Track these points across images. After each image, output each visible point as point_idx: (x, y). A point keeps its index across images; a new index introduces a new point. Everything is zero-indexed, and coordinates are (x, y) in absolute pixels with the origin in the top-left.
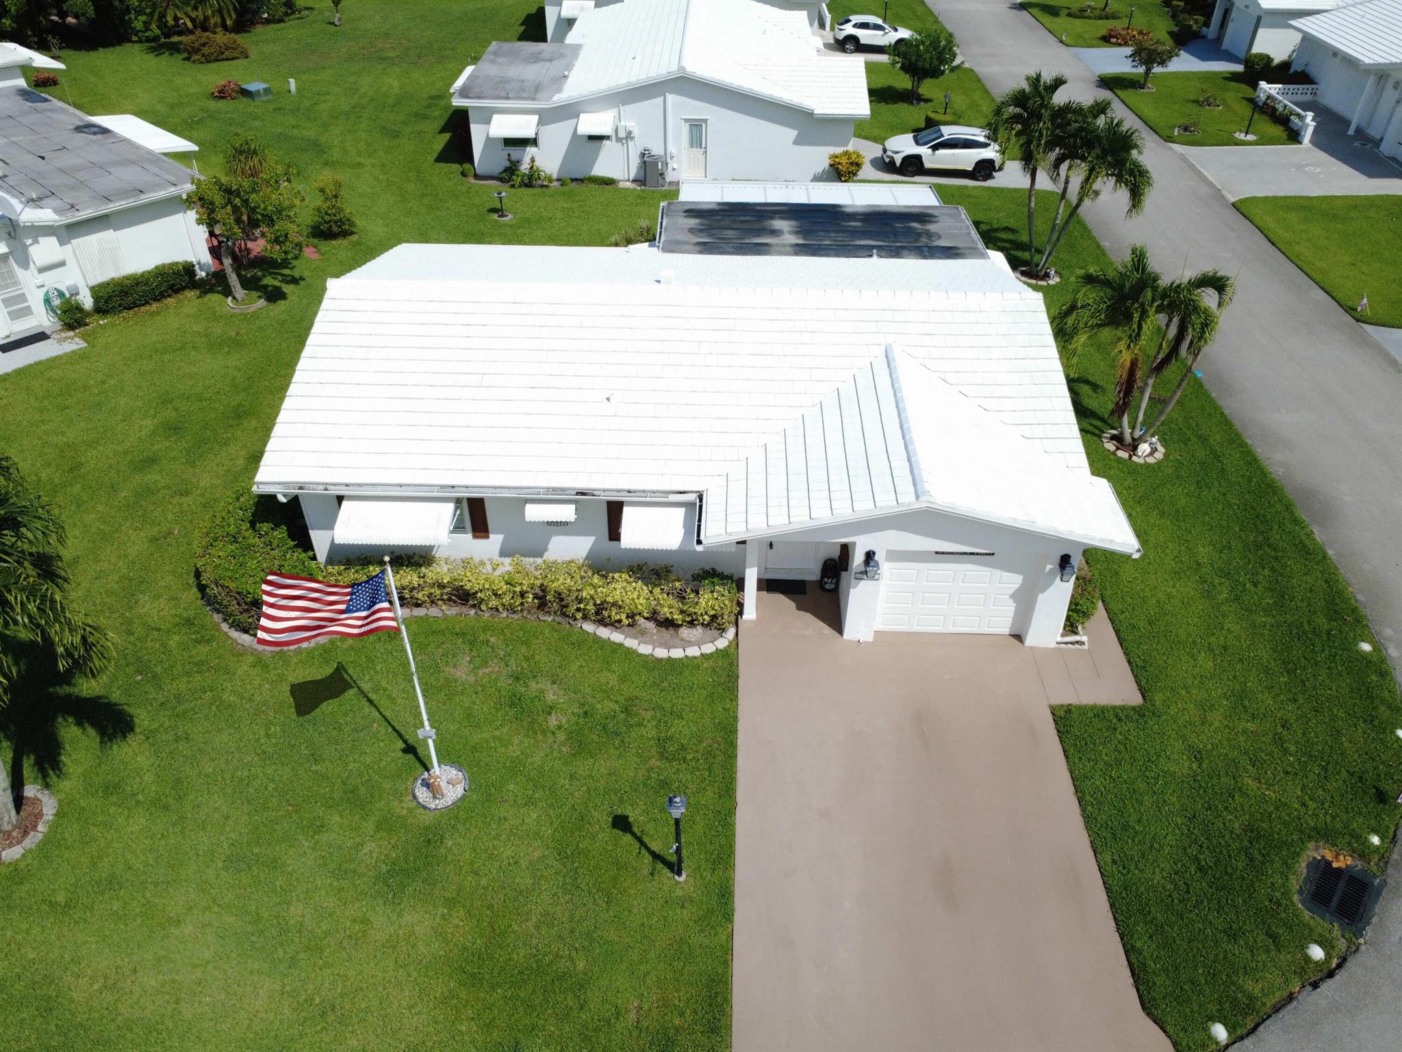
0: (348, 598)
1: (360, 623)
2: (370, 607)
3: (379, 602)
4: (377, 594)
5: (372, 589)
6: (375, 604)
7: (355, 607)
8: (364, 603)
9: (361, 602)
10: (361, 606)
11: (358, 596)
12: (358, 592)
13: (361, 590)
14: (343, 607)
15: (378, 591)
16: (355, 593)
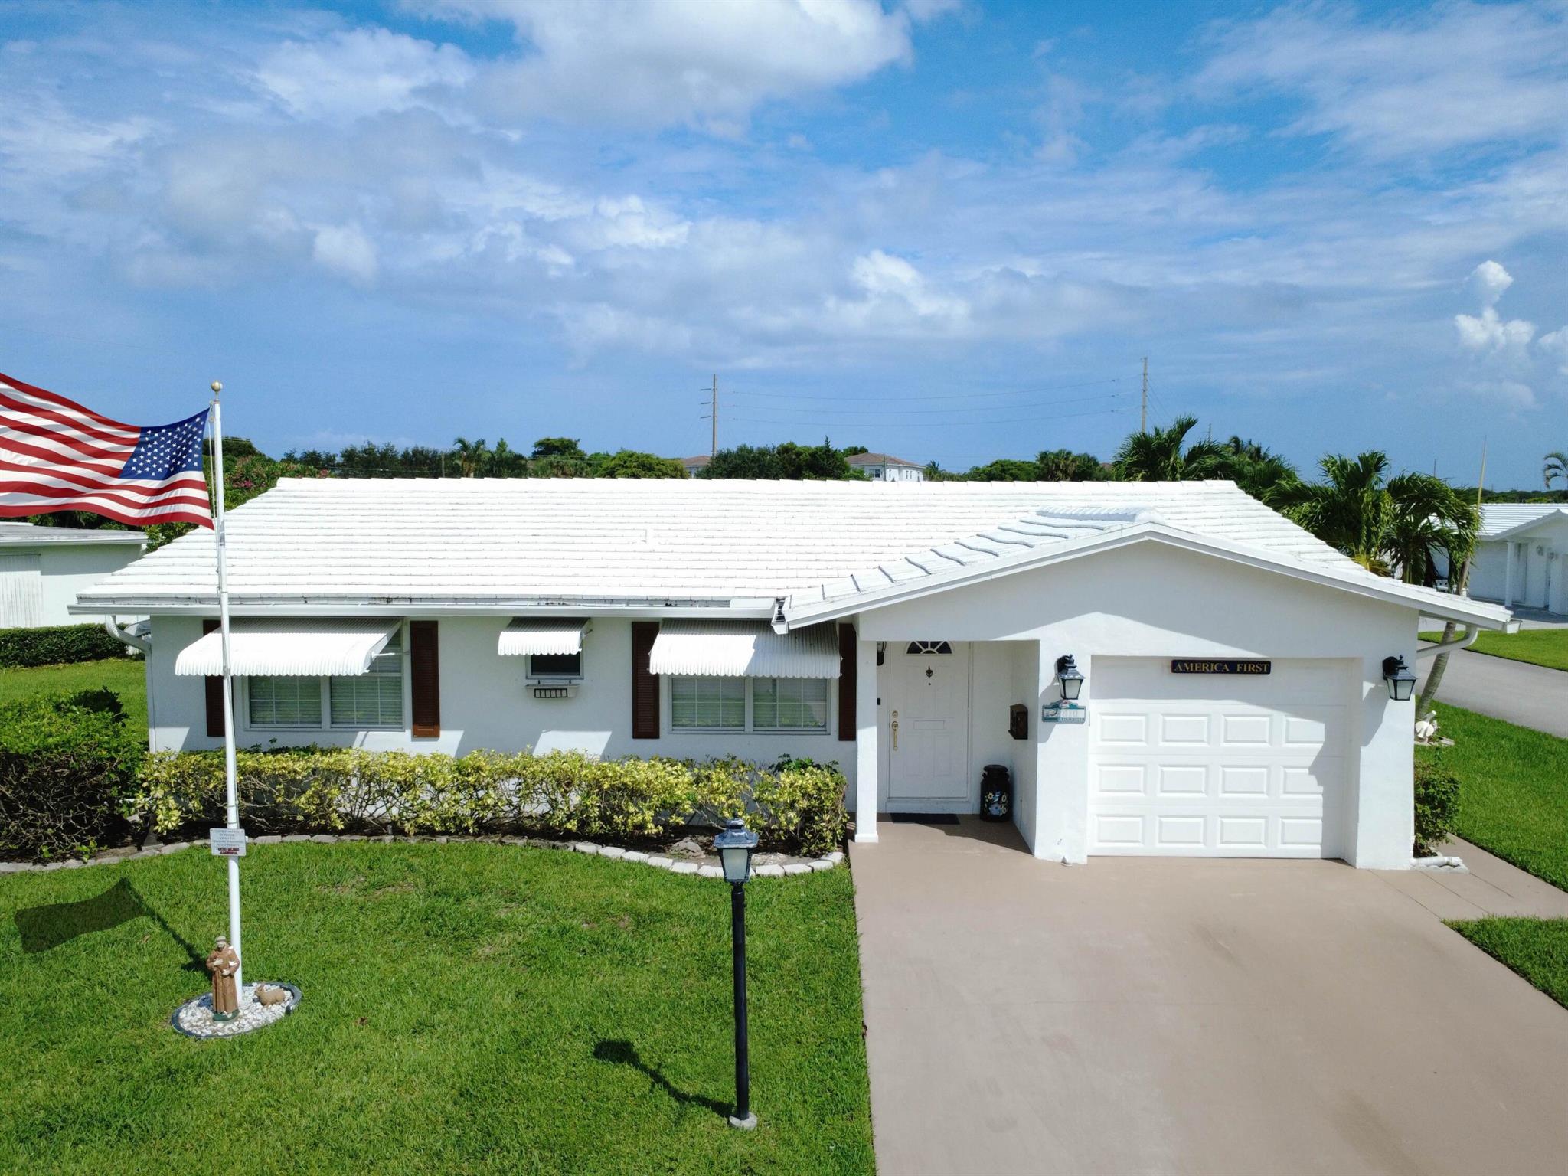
0: (132, 450)
1: (144, 499)
2: (168, 474)
3: (186, 469)
4: (185, 453)
5: (179, 443)
6: (177, 469)
7: (142, 468)
8: (159, 466)
9: (154, 462)
10: (152, 470)
11: (150, 450)
12: (151, 442)
13: (157, 439)
14: (119, 464)
15: (188, 447)
16: (144, 444)
